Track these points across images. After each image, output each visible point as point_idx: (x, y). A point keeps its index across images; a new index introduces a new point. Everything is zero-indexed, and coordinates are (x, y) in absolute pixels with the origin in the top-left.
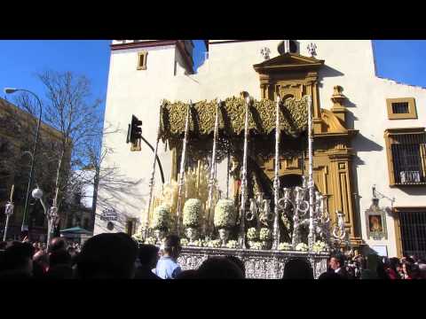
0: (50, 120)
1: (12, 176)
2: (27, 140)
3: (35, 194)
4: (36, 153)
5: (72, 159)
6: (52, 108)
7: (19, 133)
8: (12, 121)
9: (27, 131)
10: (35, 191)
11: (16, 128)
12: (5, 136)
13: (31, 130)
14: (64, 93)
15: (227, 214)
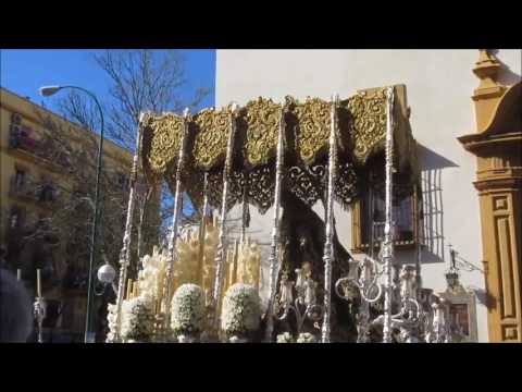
0: (119, 137)
1: (63, 244)
2: (82, 175)
3: (104, 275)
4: (100, 199)
5: (162, 205)
6: (121, 114)
7: (68, 165)
8: (57, 143)
9: (82, 160)
10: (102, 270)
11: (63, 156)
12: (47, 172)
13: (89, 157)
14: (140, 84)
15: (240, 310)
